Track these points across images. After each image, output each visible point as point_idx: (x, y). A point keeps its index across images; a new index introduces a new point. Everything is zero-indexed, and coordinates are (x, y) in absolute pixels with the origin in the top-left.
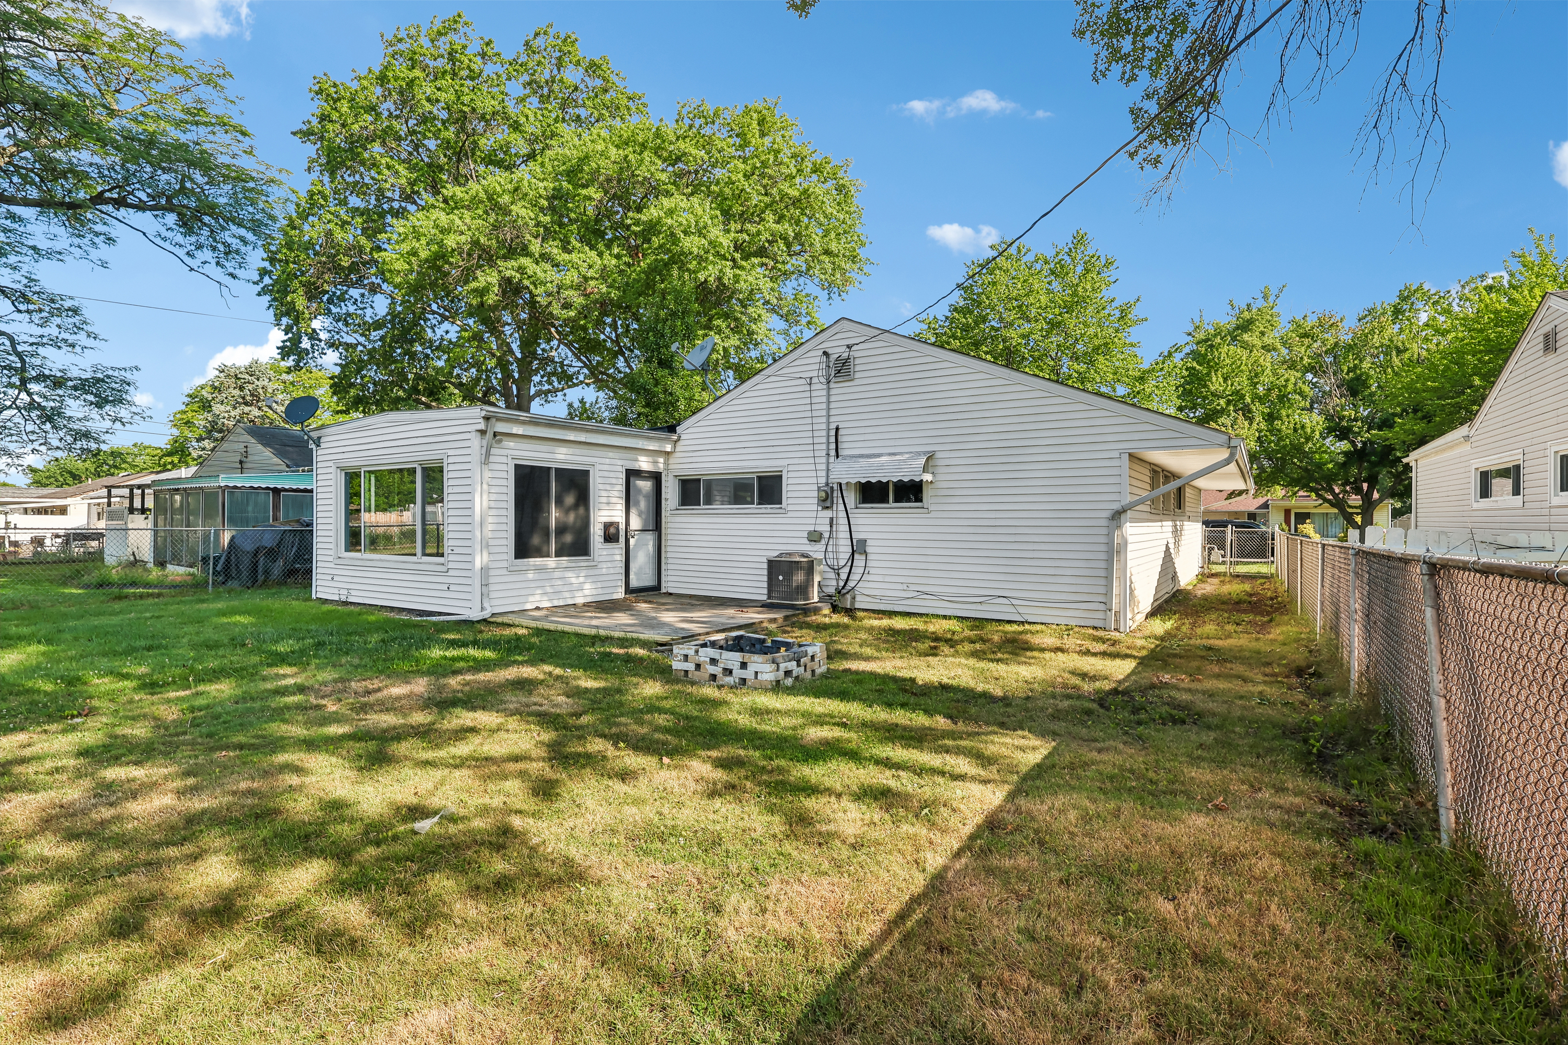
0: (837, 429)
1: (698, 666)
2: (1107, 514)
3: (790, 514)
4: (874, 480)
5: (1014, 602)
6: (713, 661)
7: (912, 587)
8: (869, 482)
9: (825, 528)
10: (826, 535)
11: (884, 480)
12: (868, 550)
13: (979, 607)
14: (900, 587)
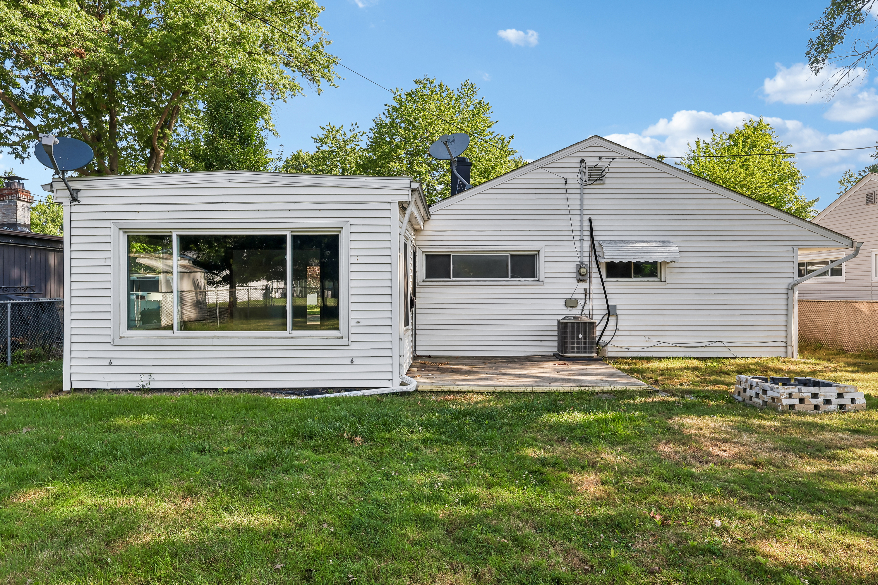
0: (590, 220)
1: (802, 401)
2: (786, 286)
3: (546, 286)
4: (617, 261)
5: (727, 344)
6: (815, 396)
7: (653, 339)
8: (612, 262)
9: (579, 296)
10: (582, 302)
11: (625, 261)
12: (618, 312)
13: (703, 349)
14: (643, 339)
